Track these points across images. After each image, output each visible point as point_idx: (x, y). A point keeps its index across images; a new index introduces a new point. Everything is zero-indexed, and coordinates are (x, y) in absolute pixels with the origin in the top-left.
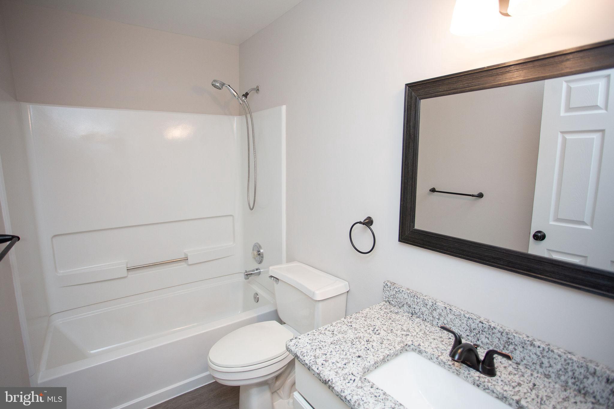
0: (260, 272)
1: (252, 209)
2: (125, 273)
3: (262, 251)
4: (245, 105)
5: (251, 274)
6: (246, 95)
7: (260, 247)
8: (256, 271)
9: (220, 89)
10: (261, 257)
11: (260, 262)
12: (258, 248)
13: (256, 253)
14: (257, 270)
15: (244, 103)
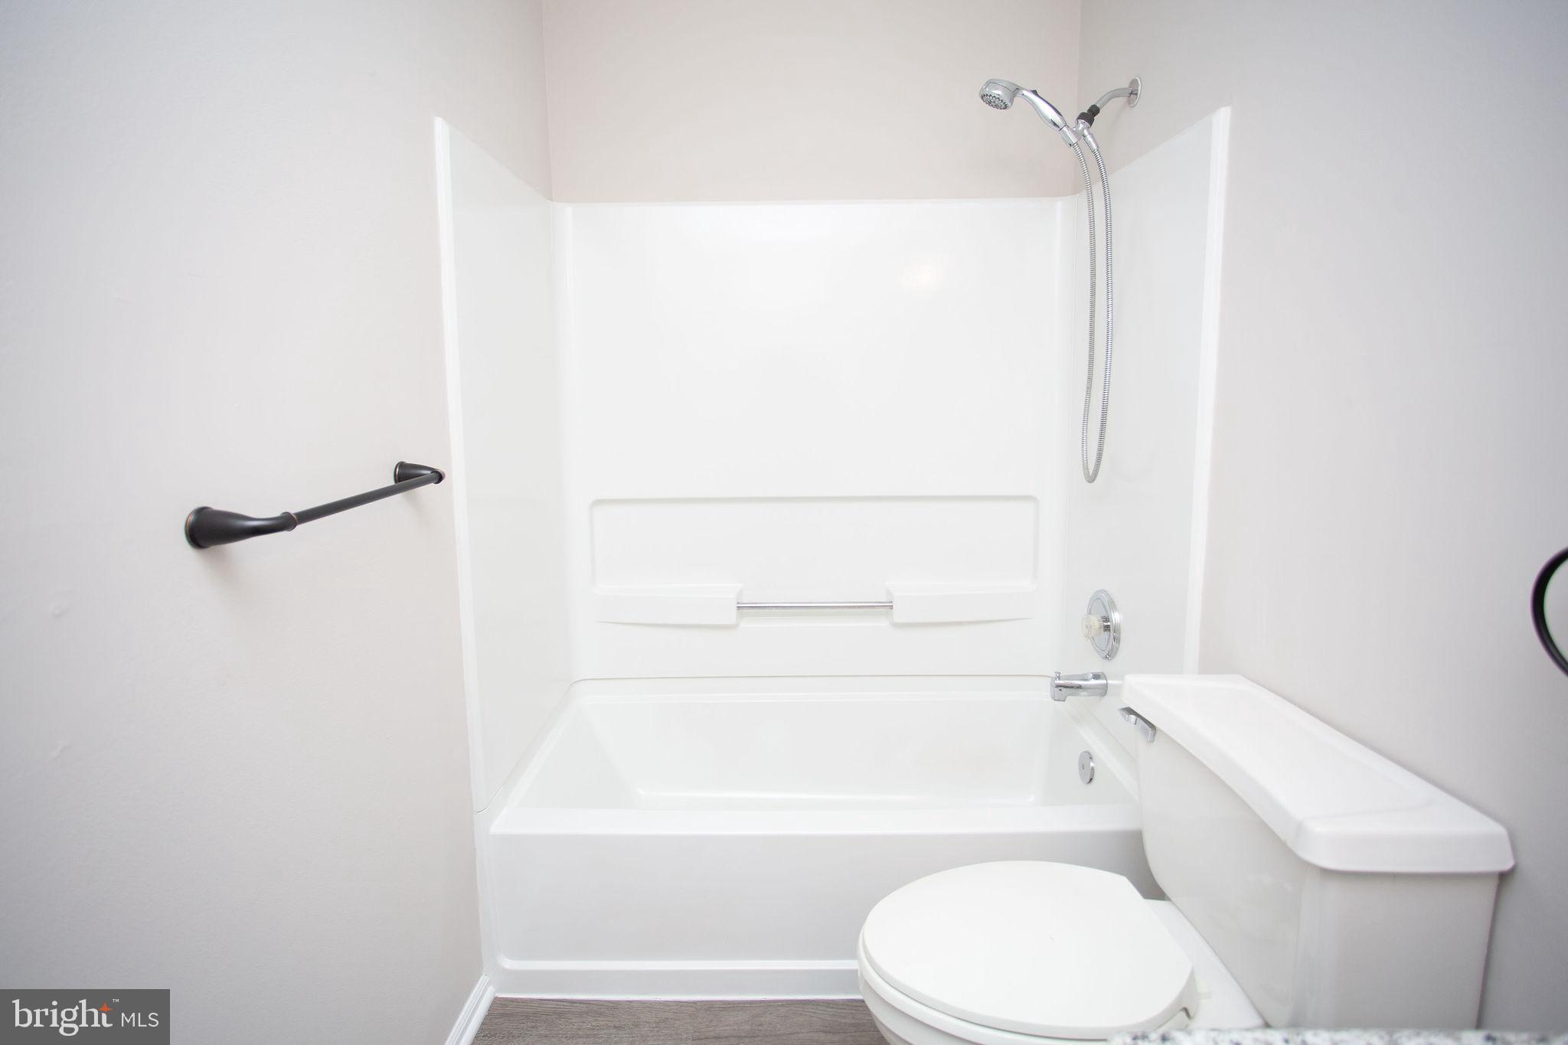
0: (1106, 686)
1: (1091, 479)
2: (731, 616)
3: (1116, 617)
4: (1085, 149)
5: (1079, 687)
6: (1090, 115)
7: (1113, 605)
8: (1093, 682)
9: (1006, 107)
10: (1112, 638)
11: (1109, 655)
12: (1104, 606)
13: (1096, 622)
14: (1096, 677)
15: (1082, 143)
